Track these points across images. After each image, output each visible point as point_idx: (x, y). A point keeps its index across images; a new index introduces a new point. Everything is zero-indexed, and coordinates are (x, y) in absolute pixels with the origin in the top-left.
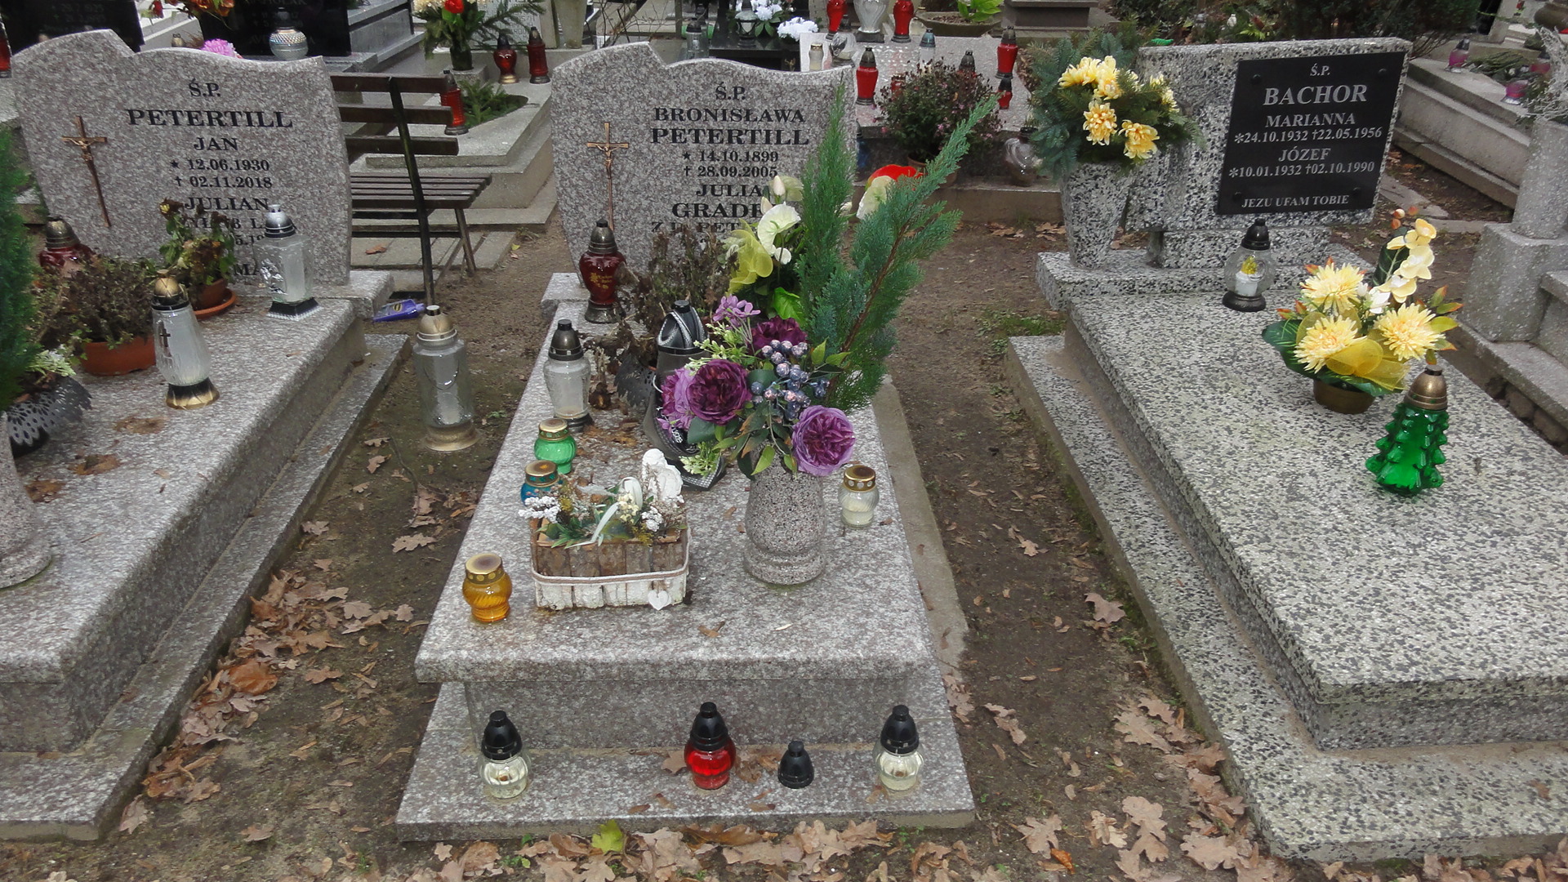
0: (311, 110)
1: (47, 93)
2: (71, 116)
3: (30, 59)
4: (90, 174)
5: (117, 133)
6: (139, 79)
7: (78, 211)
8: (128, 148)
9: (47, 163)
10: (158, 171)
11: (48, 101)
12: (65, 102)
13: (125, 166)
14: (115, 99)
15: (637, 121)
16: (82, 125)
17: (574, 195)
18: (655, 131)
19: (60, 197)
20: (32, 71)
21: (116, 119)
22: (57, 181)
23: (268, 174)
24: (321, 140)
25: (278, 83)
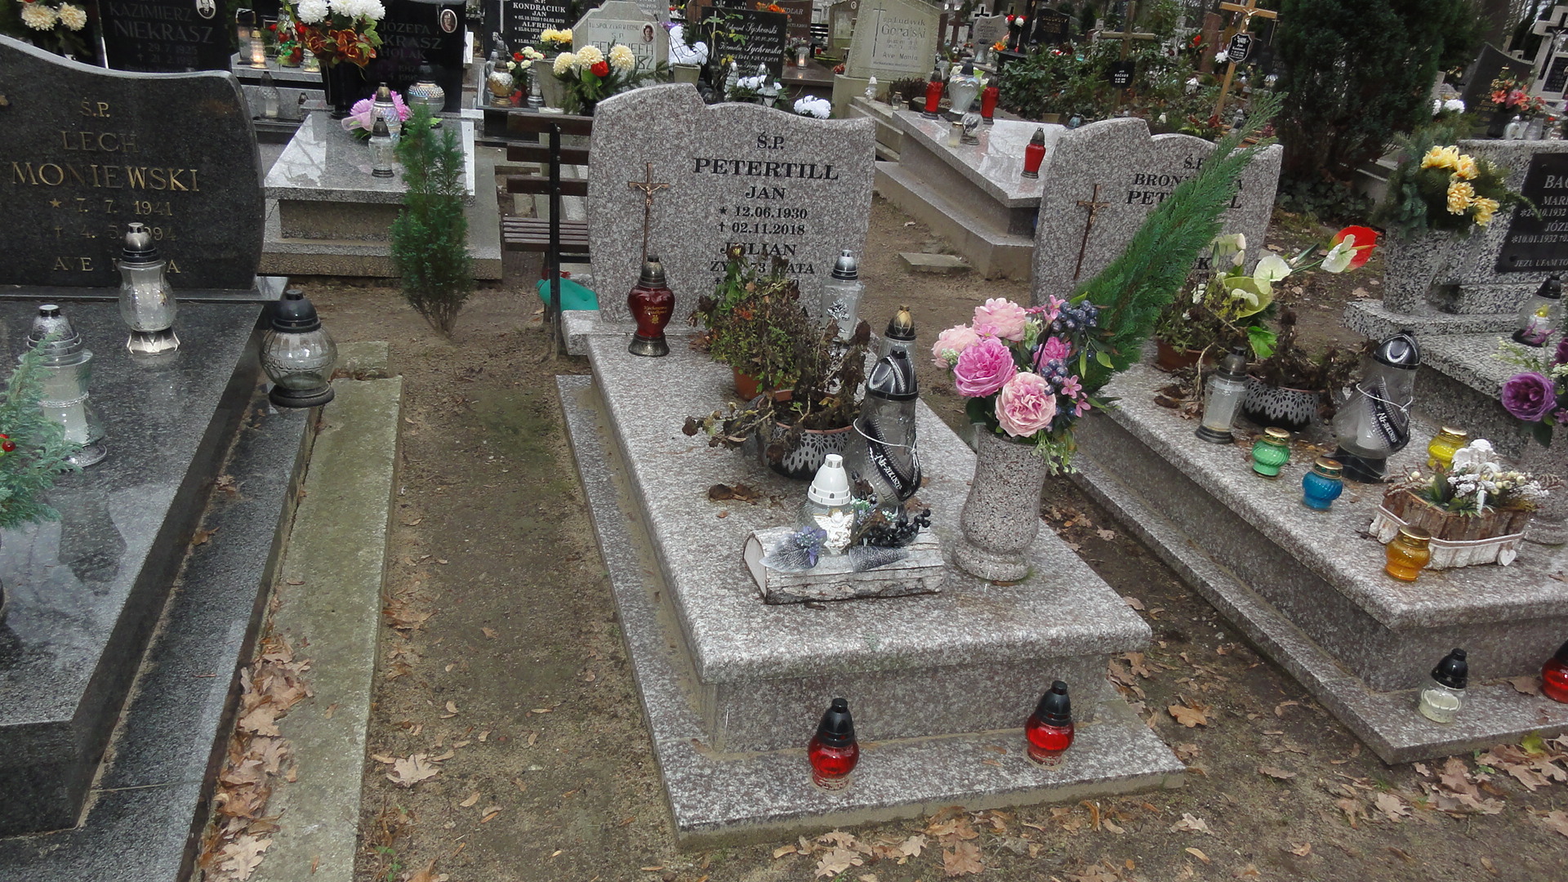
0: (857, 165)
1: (627, 140)
2: (641, 162)
3: (620, 107)
4: (643, 218)
5: (679, 180)
6: (715, 130)
8: (686, 194)
9: (605, 207)
10: (706, 217)
11: (624, 148)
12: (641, 149)
13: (678, 211)
14: (687, 147)
15: (1120, 184)
16: (648, 172)
17: (1054, 247)
18: (1132, 193)
20: (619, 118)
21: (682, 167)
22: (609, 224)
23: (804, 222)
24: (859, 192)
25: (837, 139)
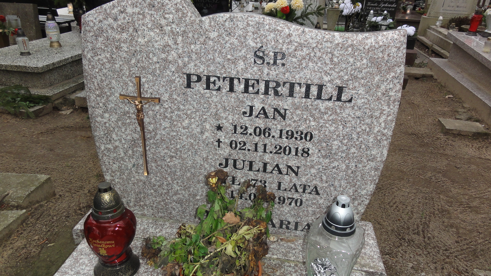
0: (378, 87)
1: (112, 53)
2: (130, 76)
3: (101, 17)
4: (139, 129)
5: (171, 95)
6: (204, 43)
7: (122, 158)
8: (179, 109)
9: (102, 117)
10: (202, 133)
11: (112, 60)
12: (128, 62)
13: (172, 125)
14: (176, 61)
16: (139, 85)
19: (110, 146)
20: (101, 30)
21: (173, 81)
22: (108, 133)
23: (309, 145)
24: (378, 118)
25: (353, 55)
